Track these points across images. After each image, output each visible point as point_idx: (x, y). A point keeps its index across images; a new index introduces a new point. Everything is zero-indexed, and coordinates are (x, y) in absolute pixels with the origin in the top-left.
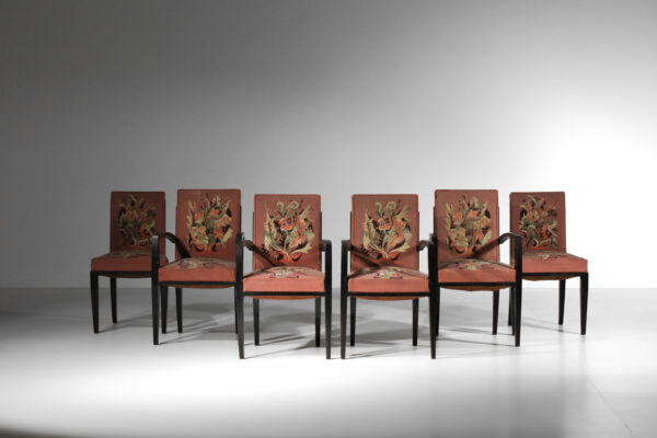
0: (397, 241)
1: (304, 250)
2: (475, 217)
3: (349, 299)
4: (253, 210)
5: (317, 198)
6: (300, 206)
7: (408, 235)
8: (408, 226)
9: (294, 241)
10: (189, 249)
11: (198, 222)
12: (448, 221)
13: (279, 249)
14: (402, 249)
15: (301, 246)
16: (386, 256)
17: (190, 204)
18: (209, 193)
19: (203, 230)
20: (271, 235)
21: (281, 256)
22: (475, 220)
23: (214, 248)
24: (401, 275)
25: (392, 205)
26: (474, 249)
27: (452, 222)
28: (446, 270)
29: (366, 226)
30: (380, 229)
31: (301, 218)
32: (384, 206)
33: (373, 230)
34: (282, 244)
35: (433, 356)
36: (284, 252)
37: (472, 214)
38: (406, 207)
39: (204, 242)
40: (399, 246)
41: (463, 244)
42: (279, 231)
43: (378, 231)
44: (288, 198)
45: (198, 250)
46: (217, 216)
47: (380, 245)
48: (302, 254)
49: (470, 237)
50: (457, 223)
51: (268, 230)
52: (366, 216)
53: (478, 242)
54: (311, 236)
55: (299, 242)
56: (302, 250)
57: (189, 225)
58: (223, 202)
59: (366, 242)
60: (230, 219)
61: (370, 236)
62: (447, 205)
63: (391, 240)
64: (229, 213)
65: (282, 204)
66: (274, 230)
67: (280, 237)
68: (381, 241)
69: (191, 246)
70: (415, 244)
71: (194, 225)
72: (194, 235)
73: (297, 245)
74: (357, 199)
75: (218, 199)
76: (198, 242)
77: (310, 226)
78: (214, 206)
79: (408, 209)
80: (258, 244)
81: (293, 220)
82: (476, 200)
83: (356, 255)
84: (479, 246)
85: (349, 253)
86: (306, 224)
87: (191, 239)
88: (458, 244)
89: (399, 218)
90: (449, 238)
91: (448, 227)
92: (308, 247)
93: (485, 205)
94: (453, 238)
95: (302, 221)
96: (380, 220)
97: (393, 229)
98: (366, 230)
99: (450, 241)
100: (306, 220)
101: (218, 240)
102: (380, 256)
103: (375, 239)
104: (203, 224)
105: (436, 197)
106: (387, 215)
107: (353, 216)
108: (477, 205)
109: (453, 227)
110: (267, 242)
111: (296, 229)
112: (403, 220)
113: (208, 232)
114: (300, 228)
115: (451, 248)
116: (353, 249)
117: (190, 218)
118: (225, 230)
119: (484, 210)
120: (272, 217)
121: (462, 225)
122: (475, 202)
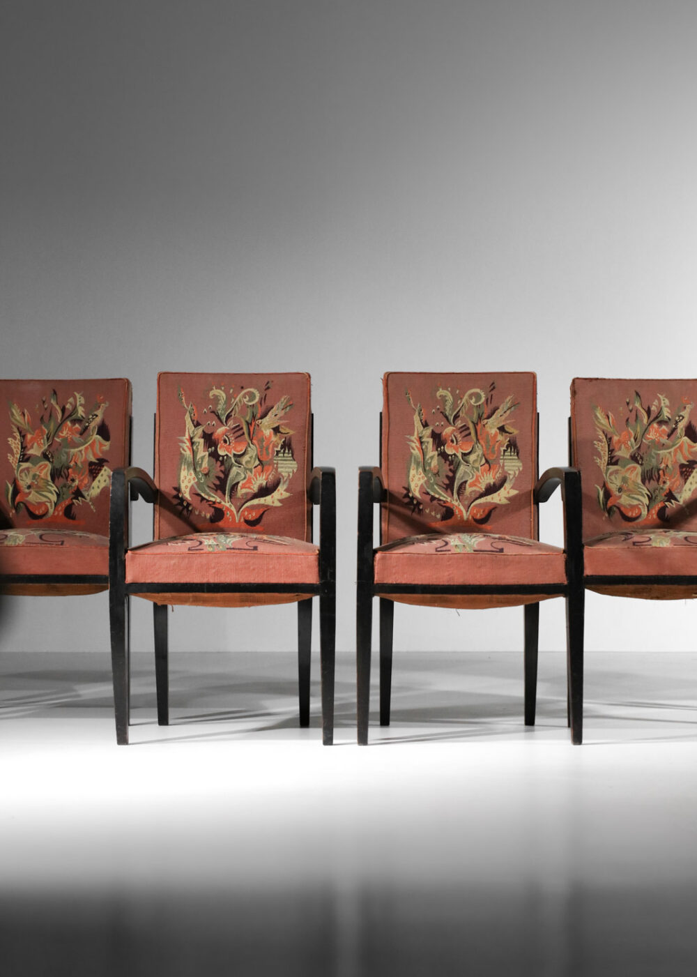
0: (489, 479)
1: (273, 500)
2: (664, 440)
3: (376, 601)
4: (154, 410)
5: (303, 381)
6: (263, 399)
7: (513, 466)
8: (512, 445)
9: (248, 478)
10: (12, 513)
11: (35, 451)
12: (602, 447)
13: (215, 498)
14: (499, 498)
15: (265, 491)
16: (463, 512)
17: (16, 412)
18: (59, 388)
19: (45, 470)
20: (195, 465)
21: (219, 514)
22: (663, 446)
23: (68, 512)
24: (500, 545)
25: (474, 397)
26: (661, 512)
27: (611, 451)
28: (602, 547)
29: (416, 444)
30: (449, 451)
31: (266, 427)
32: (457, 398)
33: (432, 453)
34: (220, 487)
35: (577, 738)
36: (226, 504)
37: (656, 433)
38: (508, 400)
39: (47, 498)
40: (491, 489)
41: (636, 500)
42: (214, 455)
43: (443, 455)
44: (237, 382)
45: (33, 516)
46: (77, 438)
47: (449, 487)
48: (267, 509)
49: (653, 484)
50: (623, 453)
51: (188, 453)
52: (416, 418)
53: (670, 496)
54: (288, 467)
55: (261, 481)
56: (268, 500)
57: (13, 459)
58: (91, 406)
59: (417, 482)
60: (107, 445)
61: (424, 465)
62: (599, 414)
63: (475, 476)
64: (103, 431)
65: (222, 395)
66: (202, 453)
67: (217, 470)
68: (452, 479)
69: (16, 508)
70: (530, 487)
71: (25, 458)
72: (24, 481)
73: (255, 489)
74: (394, 384)
75: (80, 400)
76: (33, 498)
77: (287, 445)
78: (70, 416)
79: (514, 405)
80: (165, 486)
81: (246, 431)
82: (665, 402)
83: (391, 511)
84: (672, 506)
85: (376, 506)
86: (277, 440)
87: (16, 491)
88: (624, 500)
89: (492, 426)
90: (604, 486)
91: (602, 462)
92: (281, 493)
93: (685, 413)
94: (613, 488)
95: (268, 432)
96: (448, 431)
97: (479, 452)
98: (416, 452)
99: (608, 494)
100: (276, 430)
101: (78, 493)
102: (449, 513)
103: (437, 474)
104: (45, 456)
105: (574, 393)
106: (466, 419)
107: (385, 421)
108: (666, 413)
109: (613, 461)
110: (187, 481)
111: (253, 451)
112: (502, 429)
113: (55, 475)
114: (263, 449)
115: (610, 511)
116: (385, 496)
117: (15, 444)
118: (94, 469)
119: (682, 425)
120: (197, 425)
121: (634, 458)
122: (664, 405)
